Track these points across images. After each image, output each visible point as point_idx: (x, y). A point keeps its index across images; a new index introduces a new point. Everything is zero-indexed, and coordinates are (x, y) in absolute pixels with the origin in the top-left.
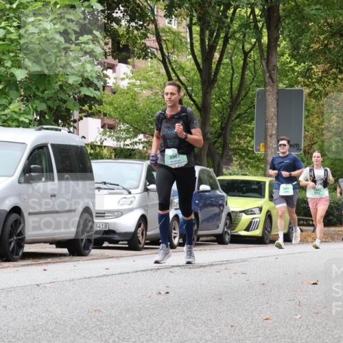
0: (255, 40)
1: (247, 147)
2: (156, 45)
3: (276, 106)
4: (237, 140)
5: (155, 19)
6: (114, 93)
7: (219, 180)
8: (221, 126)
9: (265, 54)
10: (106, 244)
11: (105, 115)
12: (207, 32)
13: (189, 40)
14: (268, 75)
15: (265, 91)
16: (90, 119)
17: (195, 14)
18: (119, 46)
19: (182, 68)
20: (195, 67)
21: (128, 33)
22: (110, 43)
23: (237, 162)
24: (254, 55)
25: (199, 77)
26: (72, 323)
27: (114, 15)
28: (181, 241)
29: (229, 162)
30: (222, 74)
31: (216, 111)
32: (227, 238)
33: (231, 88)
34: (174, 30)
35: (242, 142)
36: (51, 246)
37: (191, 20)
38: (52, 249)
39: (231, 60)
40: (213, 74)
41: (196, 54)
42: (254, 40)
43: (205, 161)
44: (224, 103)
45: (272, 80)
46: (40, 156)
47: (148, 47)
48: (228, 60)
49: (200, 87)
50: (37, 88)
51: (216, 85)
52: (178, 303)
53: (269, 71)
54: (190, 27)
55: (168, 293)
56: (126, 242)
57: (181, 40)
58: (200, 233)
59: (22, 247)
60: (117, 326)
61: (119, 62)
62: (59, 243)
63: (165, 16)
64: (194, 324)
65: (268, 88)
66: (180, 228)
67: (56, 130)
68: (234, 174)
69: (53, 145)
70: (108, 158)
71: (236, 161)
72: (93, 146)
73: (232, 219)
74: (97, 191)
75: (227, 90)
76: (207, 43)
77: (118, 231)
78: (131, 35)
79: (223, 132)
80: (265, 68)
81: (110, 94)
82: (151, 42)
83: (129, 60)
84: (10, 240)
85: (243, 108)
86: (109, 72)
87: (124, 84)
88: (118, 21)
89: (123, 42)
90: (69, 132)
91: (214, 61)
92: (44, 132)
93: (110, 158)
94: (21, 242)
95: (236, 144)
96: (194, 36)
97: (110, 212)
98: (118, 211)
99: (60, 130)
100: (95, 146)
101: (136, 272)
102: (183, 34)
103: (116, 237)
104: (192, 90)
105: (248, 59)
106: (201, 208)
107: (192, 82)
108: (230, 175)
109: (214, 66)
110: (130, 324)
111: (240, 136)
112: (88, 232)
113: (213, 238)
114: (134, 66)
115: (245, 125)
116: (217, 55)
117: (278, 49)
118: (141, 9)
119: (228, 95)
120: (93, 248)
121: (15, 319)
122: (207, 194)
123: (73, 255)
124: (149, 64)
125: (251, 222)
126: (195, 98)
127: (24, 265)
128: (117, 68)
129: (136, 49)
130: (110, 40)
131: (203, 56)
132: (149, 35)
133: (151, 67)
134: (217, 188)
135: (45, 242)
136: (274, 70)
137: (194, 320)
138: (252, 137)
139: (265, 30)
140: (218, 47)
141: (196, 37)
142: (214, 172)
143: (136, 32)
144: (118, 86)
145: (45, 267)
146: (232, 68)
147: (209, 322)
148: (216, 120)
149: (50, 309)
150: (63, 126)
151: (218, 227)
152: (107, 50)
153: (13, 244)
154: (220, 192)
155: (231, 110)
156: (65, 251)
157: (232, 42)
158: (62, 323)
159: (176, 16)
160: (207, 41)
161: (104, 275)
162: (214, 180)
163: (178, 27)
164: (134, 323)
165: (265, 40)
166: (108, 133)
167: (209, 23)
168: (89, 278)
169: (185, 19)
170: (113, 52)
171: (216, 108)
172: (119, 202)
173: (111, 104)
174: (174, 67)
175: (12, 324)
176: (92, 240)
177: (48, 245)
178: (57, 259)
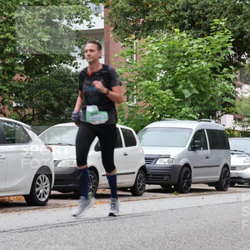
10: (236, 185)
11: (236, 113)
16: (227, 115)
22: (239, 74)
26: (220, 228)
27: (242, 58)
36: (206, 185)
38: (206, 187)
46: (200, 136)
56: (248, 184)
59: (190, 186)
61: (244, 84)
62: (210, 184)
67: (209, 121)
69: (207, 130)
70: (237, 137)
72: (229, 130)
74: (231, 155)
81: (239, 101)
84: (183, 182)
86: (238, 90)
87: (247, 96)
88: (244, 61)
89: (246, 73)
90: (216, 122)
92: (202, 123)
93: (239, 137)
94: (189, 184)
97: (239, 167)
98: (243, 166)
99: (210, 121)
103: (243, 181)
112: (227, 177)
120: (230, 187)
121: (187, 225)
123: (218, 191)
127: (191, 196)
128: (243, 87)
130: (239, 72)
135: (202, 183)
144: (244, 97)
145: (204, 197)
149: (207, 220)
150: (213, 119)
153: (185, 184)
156: (214, 188)
158: (214, 228)
161: (237, 202)
166: (237, 123)
168: (228, 203)
170: (241, 78)
172: (244, 161)
173: (239, 107)
175: (186, 228)
176: (229, 182)
177: (204, 185)
178: (209, 193)
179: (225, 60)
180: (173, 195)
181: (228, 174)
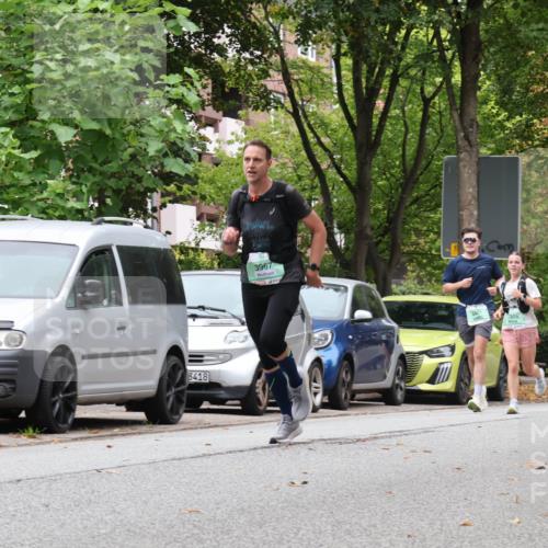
0: (441, 79)
1: (431, 249)
2: (283, 88)
3: (475, 183)
4: (414, 238)
5: (280, 47)
6: (217, 165)
7: (386, 302)
8: (388, 217)
9: (458, 102)
10: (205, 405)
11: (203, 198)
12: (364, 67)
13: (335, 80)
14: (462, 134)
15: (458, 160)
16: (178, 206)
17: (344, 38)
18: (223, 91)
19: (324, 125)
20: (346, 123)
21: (238, 70)
22: (210, 86)
23: (414, 274)
24: (440, 102)
25: (352, 138)
26: (154, 532)
27: (216, 40)
28: (326, 400)
29: (402, 273)
30: (388, 133)
31: (379, 192)
32: (400, 395)
33: (403, 155)
34: (312, 65)
35: (422, 241)
36: (119, 408)
37: (338, 48)
38: (120, 413)
39: (403, 112)
40: (374, 133)
41: (347, 102)
42: (439, 80)
43: (363, 271)
44: (393, 180)
45: (469, 142)
46: (100, 266)
47: (271, 92)
48: (398, 111)
49: (353, 154)
50: (95, 158)
51: (379, 152)
52: (322, 499)
53: (464, 129)
54: (337, 58)
55: (305, 483)
56: (238, 402)
57: (322, 80)
58: (356, 386)
59: (73, 410)
60: (226, 537)
61: (224, 116)
62: (132, 404)
63: (296, 42)
64: (348, 532)
65: (462, 156)
66: (324, 379)
67: (125, 223)
68: (409, 293)
69: (120, 248)
70: (207, 269)
71: (413, 272)
72: (183, 249)
73: (407, 364)
74: (190, 321)
75: (396, 159)
76: (364, 85)
77: (224, 385)
78: (242, 72)
79: (392, 225)
80: (458, 123)
81: (210, 165)
82: (275, 83)
83: (240, 112)
84: (54, 399)
85: (423, 187)
86: (208, 132)
87: (232, 151)
88: (221, 51)
89: (230, 84)
90: (146, 227)
91: (375, 112)
92: (105, 228)
93: (211, 268)
94: (69, 405)
95: (413, 244)
96: (343, 73)
97: (211, 353)
98: (224, 352)
99: (131, 224)
100: (187, 249)
101: (255, 449)
102: (325, 71)
103: (223, 394)
104: (341, 160)
105: (430, 109)
106: (358, 347)
107: (340, 146)
108: (404, 294)
109: (375, 121)
110: (245, 533)
111: (418, 233)
112: (178, 386)
113: (377, 395)
114: (247, 122)
115: (426, 214)
116: (380, 104)
117: (478, 93)
118: (259, 31)
119: (399, 167)
120: (186, 411)
121: (62, 525)
122: (366, 324)
123: (154, 423)
124: (272, 118)
125: (437, 370)
126: (345, 172)
127: (76, 439)
128: (221, 125)
129: (251, 94)
130: (210, 81)
131: (357, 105)
132: (271, 72)
133: (276, 122)
134: (383, 316)
135: (109, 402)
136: (471, 127)
137: (348, 527)
138: (438, 233)
139: (457, 63)
140: (382, 91)
141: (347, 74)
142: (378, 289)
143: (250, 68)
144: (224, 153)
145: (109, 442)
146: (405, 124)
147: (372, 529)
148: (380, 207)
149: (118, 509)
150: (137, 216)
151: (385, 377)
152: (205, 97)
153: (58, 405)
154: (387, 322)
155: (404, 191)
156: (141, 416)
157: (403, 83)
158: (138, 531)
159: (314, 42)
160: (363, 80)
161: (204, 455)
162: (378, 303)
163: (317, 60)
164: (252, 531)
165: (457, 78)
166: (207, 228)
167: (367, 51)
168: (180, 459)
169: (329, 47)
170: (214, 100)
171: (379, 187)
172: (226, 338)
173: (212, 181)
174: (312, 122)
175: (58, 533)
176: (185, 399)
177: (113, 407)
178: (128, 430)
179: (169, 46)
180: (23, 439)
181: (180, 375)
